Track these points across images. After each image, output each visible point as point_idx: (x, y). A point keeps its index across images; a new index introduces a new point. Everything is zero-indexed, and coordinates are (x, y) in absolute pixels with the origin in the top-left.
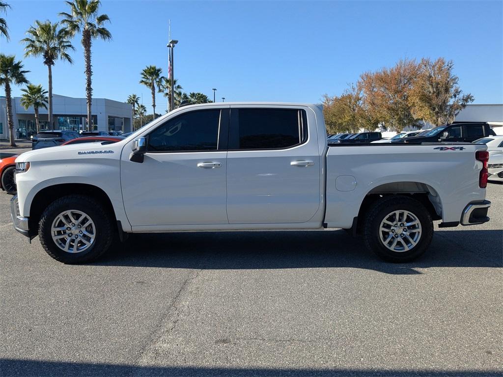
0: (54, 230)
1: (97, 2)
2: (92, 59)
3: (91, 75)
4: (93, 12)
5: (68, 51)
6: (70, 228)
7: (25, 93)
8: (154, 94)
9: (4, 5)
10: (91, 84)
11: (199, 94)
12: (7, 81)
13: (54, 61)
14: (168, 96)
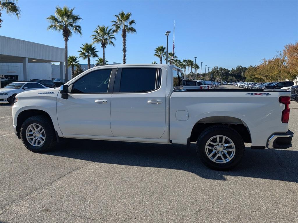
0: (27, 134)
1: (130, 14)
2: (126, 44)
3: (126, 52)
4: (127, 19)
5: (113, 40)
6: (35, 133)
7: (97, 62)
8: (161, 61)
9: (80, 19)
10: (125, 57)
11: (189, 60)
12: (89, 56)
13: (106, 45)
14: (169, 62)
